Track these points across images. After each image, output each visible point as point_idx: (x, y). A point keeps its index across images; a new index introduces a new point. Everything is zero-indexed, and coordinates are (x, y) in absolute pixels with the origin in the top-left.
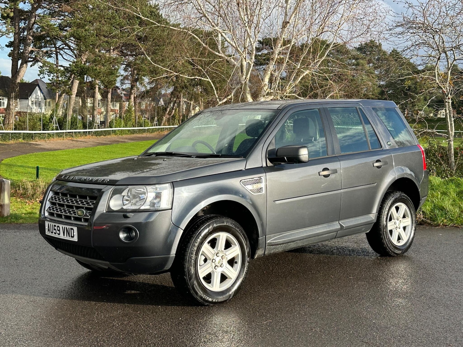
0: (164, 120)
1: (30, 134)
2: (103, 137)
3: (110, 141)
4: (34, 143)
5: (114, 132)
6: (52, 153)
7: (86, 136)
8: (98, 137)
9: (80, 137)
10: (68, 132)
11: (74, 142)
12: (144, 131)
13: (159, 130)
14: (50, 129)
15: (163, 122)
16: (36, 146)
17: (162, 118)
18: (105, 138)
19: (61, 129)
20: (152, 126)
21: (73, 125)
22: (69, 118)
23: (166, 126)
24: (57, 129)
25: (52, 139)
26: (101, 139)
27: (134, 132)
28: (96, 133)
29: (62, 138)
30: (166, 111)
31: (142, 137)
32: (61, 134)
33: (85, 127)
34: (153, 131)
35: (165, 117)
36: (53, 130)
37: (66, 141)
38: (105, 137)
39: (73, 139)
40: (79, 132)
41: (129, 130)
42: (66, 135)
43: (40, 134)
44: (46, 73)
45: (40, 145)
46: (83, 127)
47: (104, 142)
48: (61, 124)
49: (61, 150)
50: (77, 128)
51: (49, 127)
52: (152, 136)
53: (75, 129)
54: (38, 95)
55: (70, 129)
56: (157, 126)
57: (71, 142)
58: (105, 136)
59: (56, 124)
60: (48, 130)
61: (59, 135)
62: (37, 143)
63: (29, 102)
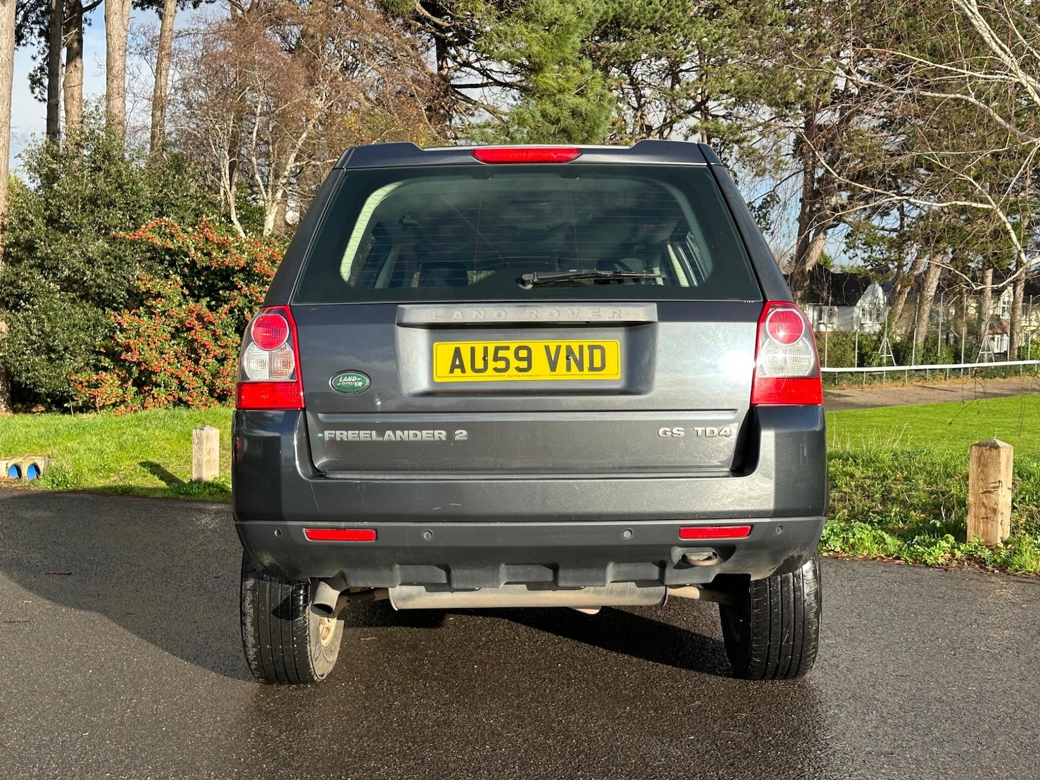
1: (830, 373)
2: (1001, 380)
3: (1012, 390)
4: (838, 392)
5: (1028, 368)
7: (958, 377)
8: (988, 380)
9: (944, 381)
10: (916, 370)
11: (925, 391)
14: (874, 363)
16: (837, 399)
18: (1003, 383)
19: (899, 364)
21: (929, 354)
22: (919, 340)
24: (890, 363)
25: (878, 384)
26: (992, 385)
28: (982, 371)
29: (899, 383)
32: (899, 375)
33: (957, 359)
36: (880, 365)
37: (909, 388)
38: (1006, 380)
39: (926, 385)
40: (941, 370)
42: (910, 376)
43: (851, 373)
45: (848, 396)
46: (955, 360)
47: (996, 391)
48: (900, 354)
50: (937, 360)
51: (873, 360)
53: (932, 363)
55: (922, 364)
57: (919, 390)
58: (1005, 378)
59: (888, 353)
60: (870, 365)
61: (893, 376)
62: (842, 392)
63: (857, 311)
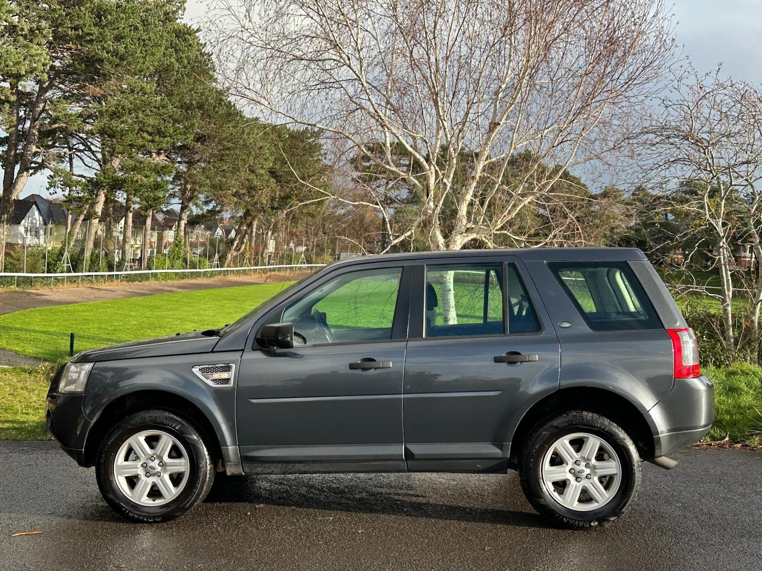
0: (229, 259)
1: (28, 278)
2: (139, 283)
3: (150, 290)
4: (34, 291)
5: (155, 275)
6: (64, 308)
7: (112, 281)
8: (130, 283)
9: (103, 283)
10: (86, 276)
11: (95, 291)
12: (198, 275)
13: (221, 273)
14: (58, 270)
15: (227, 262)
16: (38, 297)
17: (226, 255)
18: (141, 285)
19: (75, 272)
20: (211, 268)
21: (94, 264)
22: (87, 254)
23: (230, 267)
24: (69, 271)
25: (61, 286)
26: (136, 286)
27: (183, 276)
28: (127, 277)
29: (75, 285)
30: (232, 245)
31: (197, 284)
32: (75, 279)
33: (110, 267)
34: (212, 274)
35: (230, 255)
36: (62, 272)
37: (82, 289)
38: (141, 283)
39: (92, 286)
40: (102, 276)
41: (176, 274)
42: (82, 280)
43: (43, 278)
44: (60, 186)
45: (43, 295)
46: (109, 268)
47: (141, 291)
48: (76, 264)
49: (77, 303)
50: (99, 269)
51: (58, 268)
52: (211, 282)
53: (96, 271)
54: (35, 219)
55: (89, 271)
56: (218, 267)
57: (90, 290)
58: (141, 282)
59: (68, 263)
60: (55, 272)
61: (71, 280)
62: (38, 292)
63: (21, 229)
